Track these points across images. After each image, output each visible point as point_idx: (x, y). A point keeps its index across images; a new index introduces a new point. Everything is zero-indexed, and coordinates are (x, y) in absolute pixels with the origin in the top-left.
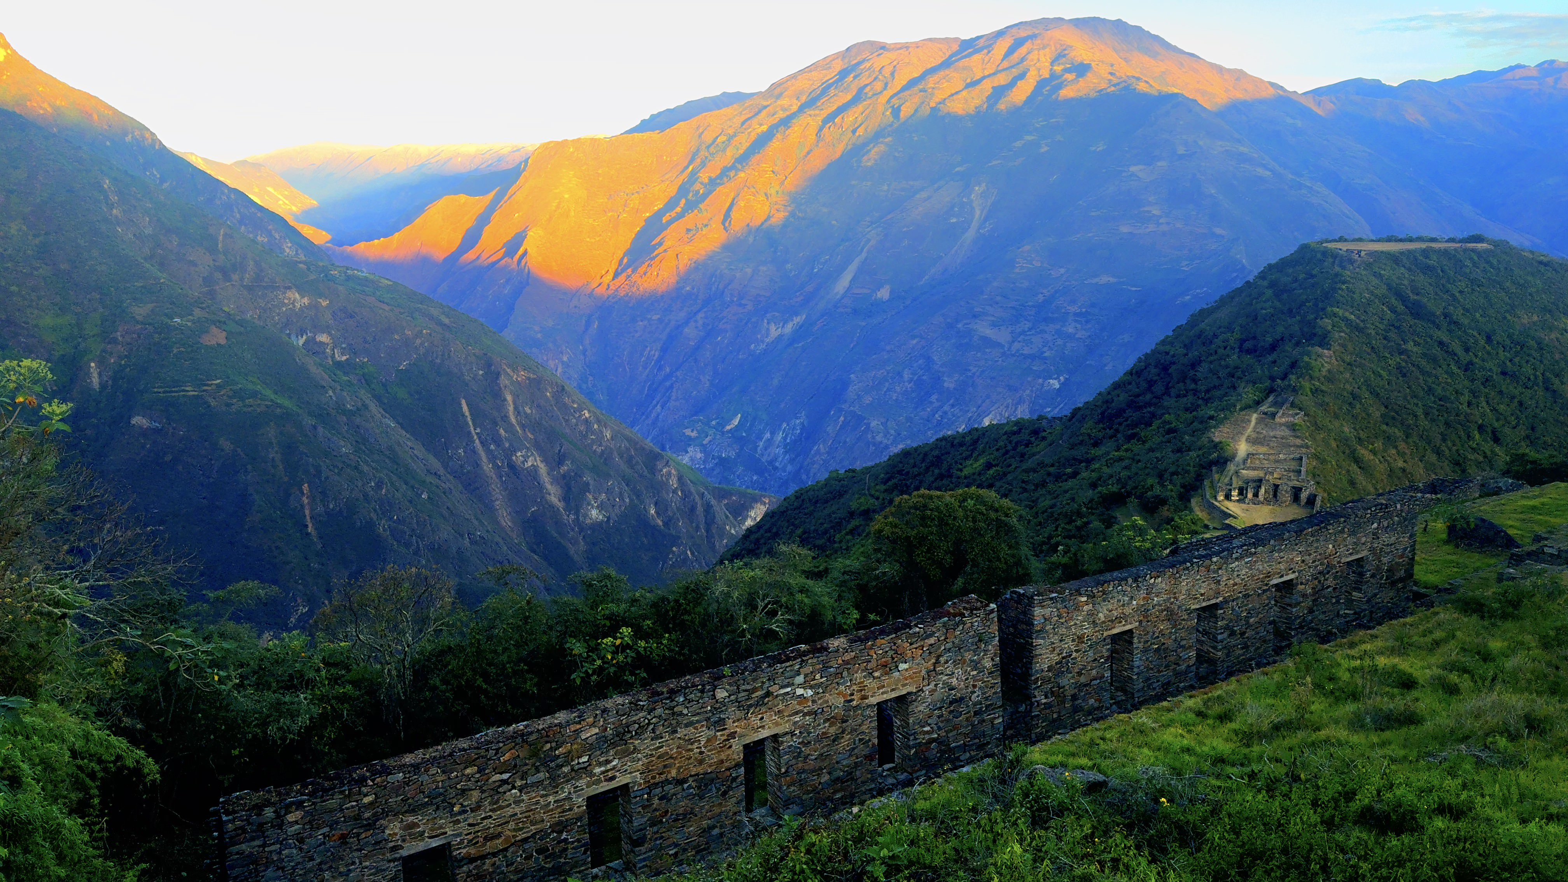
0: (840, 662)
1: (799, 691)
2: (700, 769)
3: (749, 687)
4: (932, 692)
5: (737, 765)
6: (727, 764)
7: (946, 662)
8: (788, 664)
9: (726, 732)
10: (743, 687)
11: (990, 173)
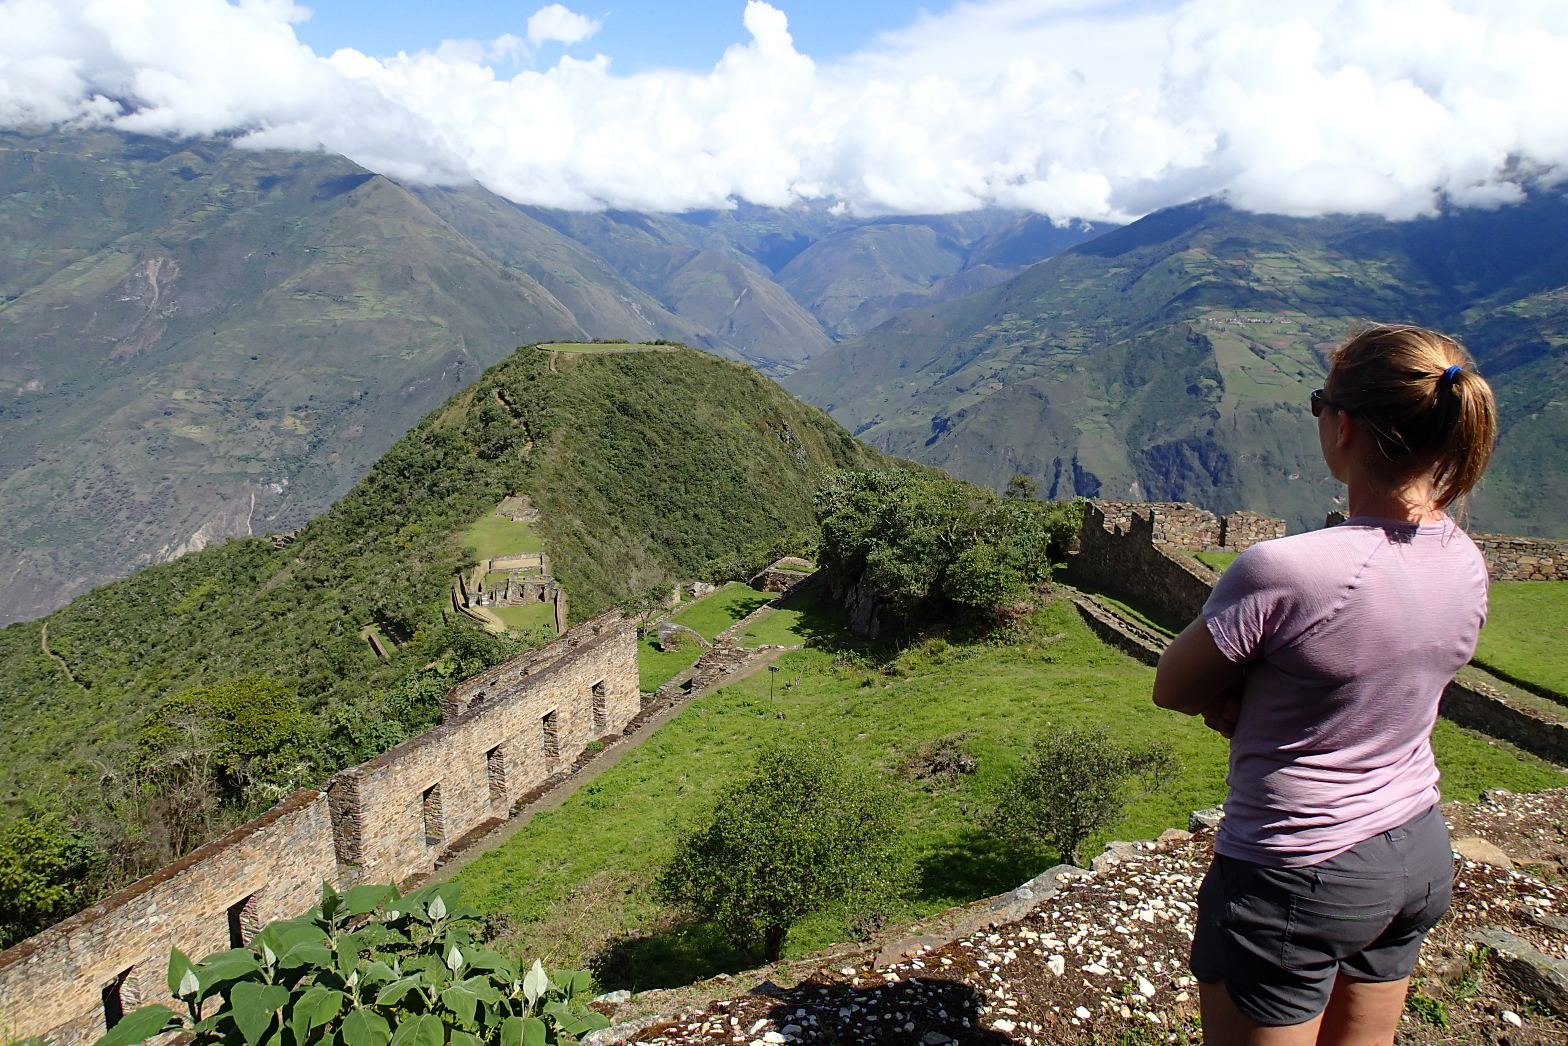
0: (190, 881)
1: (153, 920)
2: (61, 1021)
3: (101, 930)
4: (276, 885)
5: (97, 1006)
6: (86, 1008)
7: (288, 854)
8: (139, 898)
9: (83, 979)
10: (98, 931)
11: (168, 245)
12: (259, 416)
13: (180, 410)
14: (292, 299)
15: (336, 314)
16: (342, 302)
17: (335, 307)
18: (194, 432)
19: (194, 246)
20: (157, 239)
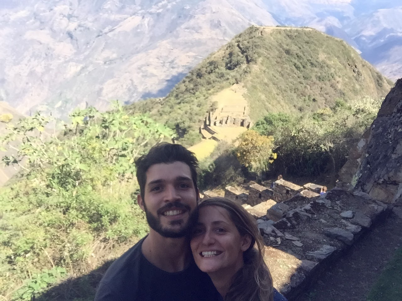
11: (151, 14)
12: (173, 68)
13: (151, 65)
14: (184, 31)
15: (197, 36)
16: (198, 33)
17: (196, 34)
18: (155, 72)
19: (158, 14)
20: (148, 12)
